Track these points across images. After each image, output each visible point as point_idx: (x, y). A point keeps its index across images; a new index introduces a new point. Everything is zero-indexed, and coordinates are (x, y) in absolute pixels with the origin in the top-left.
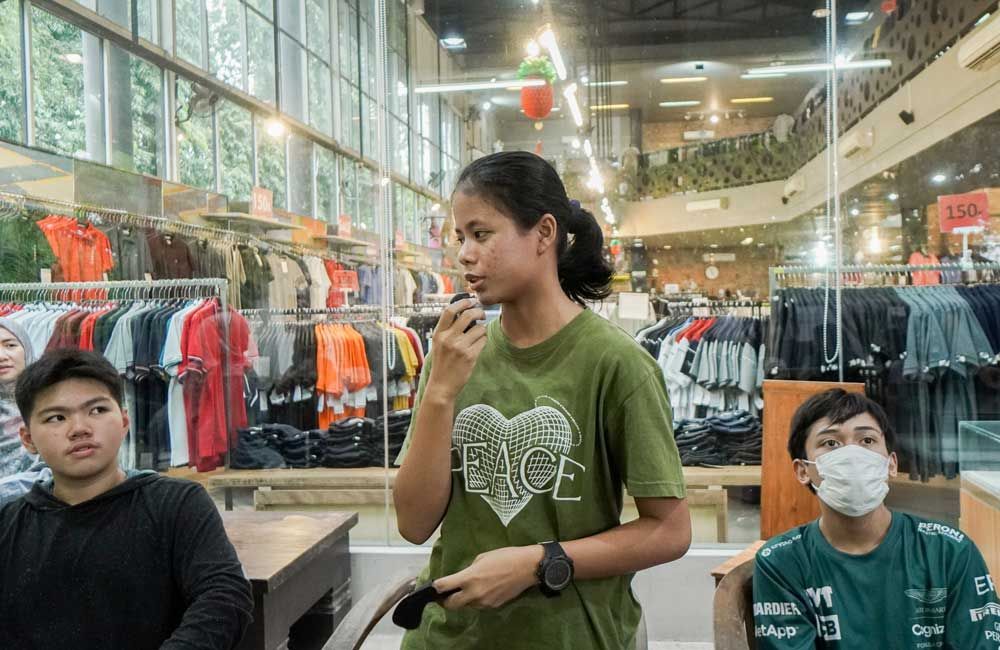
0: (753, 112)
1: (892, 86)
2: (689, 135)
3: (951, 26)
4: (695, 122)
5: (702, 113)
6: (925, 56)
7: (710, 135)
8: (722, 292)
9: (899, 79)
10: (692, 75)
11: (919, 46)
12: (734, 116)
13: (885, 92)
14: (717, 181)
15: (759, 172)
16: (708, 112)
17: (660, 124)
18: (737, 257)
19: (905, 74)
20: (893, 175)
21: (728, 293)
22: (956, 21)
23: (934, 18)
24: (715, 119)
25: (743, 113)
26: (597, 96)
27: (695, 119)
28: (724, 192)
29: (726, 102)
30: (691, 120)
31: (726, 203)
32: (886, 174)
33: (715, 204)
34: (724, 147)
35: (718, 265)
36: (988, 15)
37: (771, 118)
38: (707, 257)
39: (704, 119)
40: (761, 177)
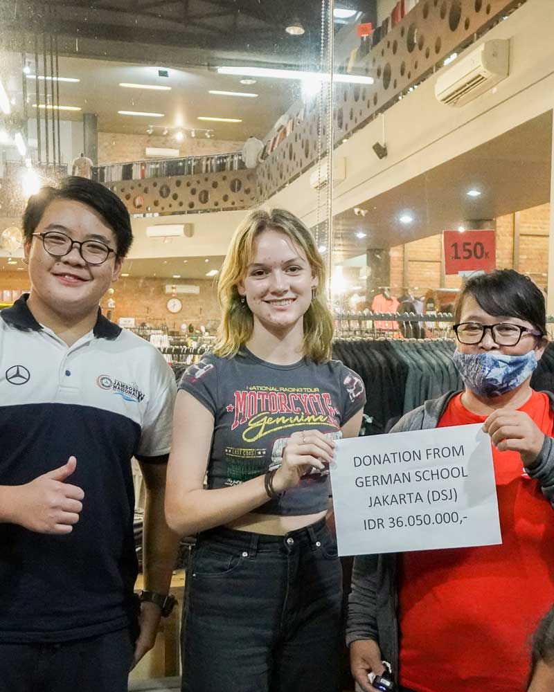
0: (220, 133)
1: (366, 116)
2: (151, 151)
3: (427, 56)
4: (159, 138)
5: (166, 128)
6: (400, 87)
7: (174, 154)
8: (184, 327)
9: (374, 109)
10: (154, 83)
11: (395, 74)
12: (200, 136)
13: (359, 122)
14: (181, 204)
15: (226, 198)
16: (172, 127)
17: (119, 136)
18: (201, 290)
19: (380, 105)
20: (363, 212)
21: (191, 329)
22: (432, 51)
23: (411, 47)
24: (179, 137)
25: (210, 134)
26: (46, 94)
27: (157, 134)
28: (188, 218)
29: (192, 116)
30: (154, 134)
31: (190, 230)
32: (356, 210)
33: (179, 230)
34: (190, 166)
35: (179, 297)
36: (454, 56)
37: (240, 143)
38: (169, 289)
39: (168, 135)
40: (229, 204)
